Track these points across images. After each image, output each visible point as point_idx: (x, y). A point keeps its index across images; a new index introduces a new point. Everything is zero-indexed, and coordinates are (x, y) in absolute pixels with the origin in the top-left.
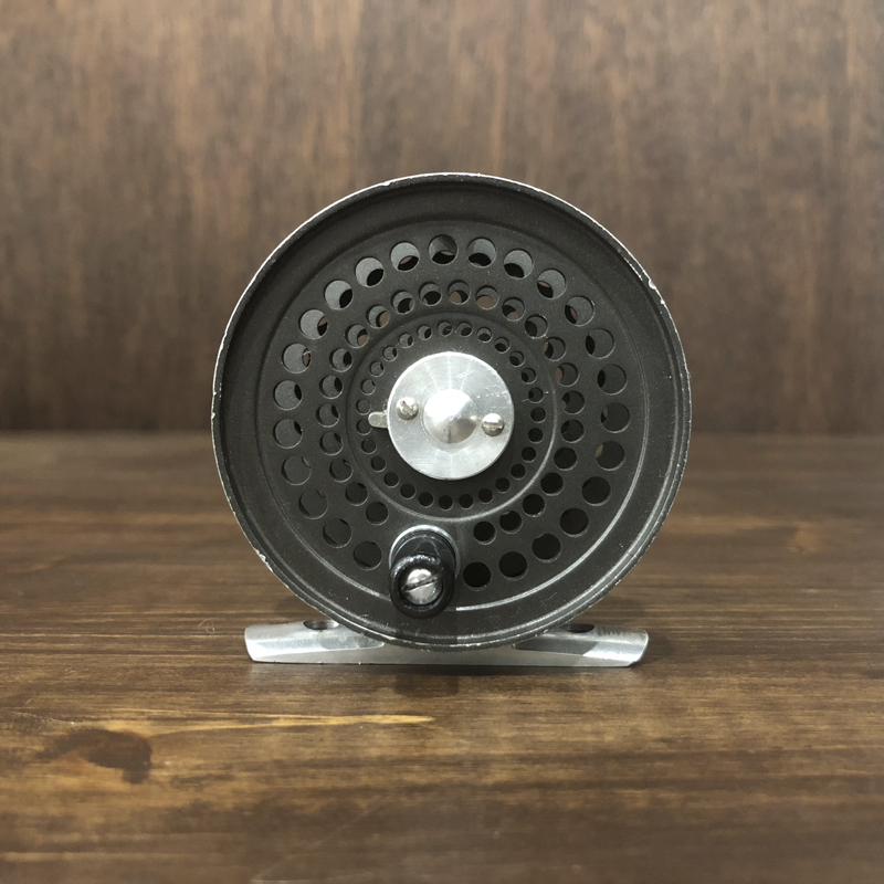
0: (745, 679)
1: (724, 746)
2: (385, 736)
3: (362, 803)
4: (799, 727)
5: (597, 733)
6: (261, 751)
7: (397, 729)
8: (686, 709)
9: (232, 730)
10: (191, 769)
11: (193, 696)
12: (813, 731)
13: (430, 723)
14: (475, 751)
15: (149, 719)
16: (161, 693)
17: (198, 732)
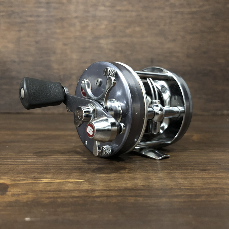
0: (169, 171)
1: (158, 187)
2: (70, 184)
3: (59, 200)
4: (179, 183)
5: (126, 184)
6: (37, 188)
7: (74, 183)
8: (151, 178)
10: (18, 192)
11: (24, 175)
12: (182, 184)
13: (83, 181)
14: (92, 188)
15: (10, 180)
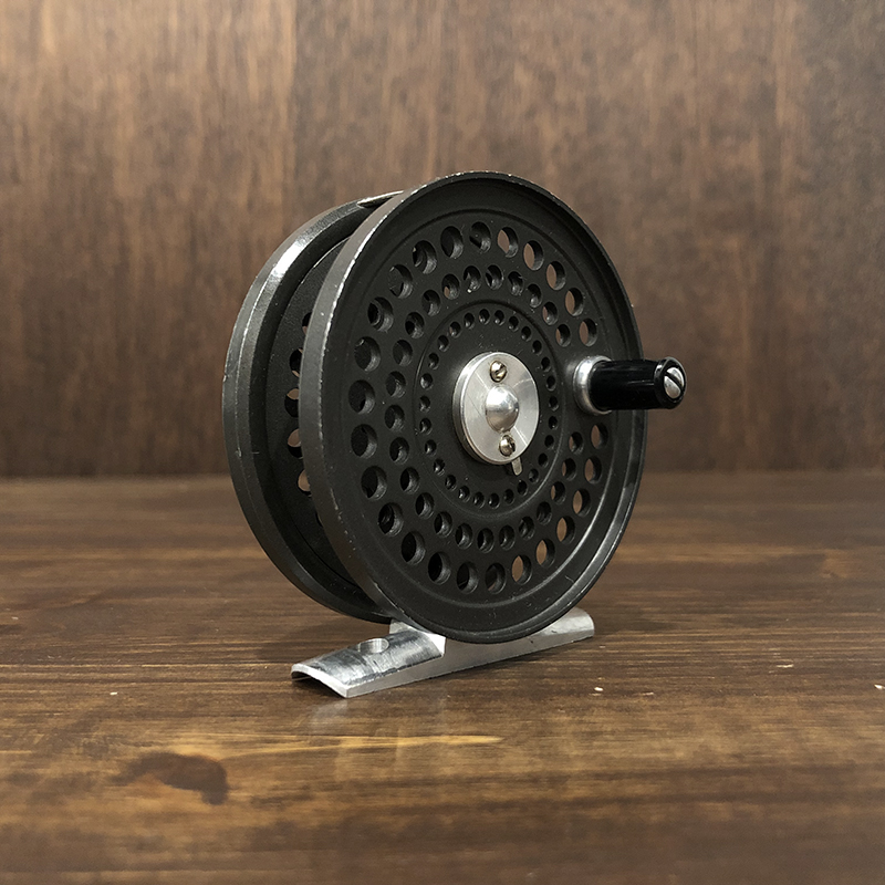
0: (803, 696)
1: (795, 760)
2: (457, 756)
3: (447, 820)
4: (867, 741)
6: (337, 772)
7: (467, 749)
8: (750, 726)
9: (303, 752)
10: (269, 790)
11: (257, 721)
13: (500, 743)
14: (548, 769)
15: (218, 743)
16: (224, 718)
17: (270, 755)
